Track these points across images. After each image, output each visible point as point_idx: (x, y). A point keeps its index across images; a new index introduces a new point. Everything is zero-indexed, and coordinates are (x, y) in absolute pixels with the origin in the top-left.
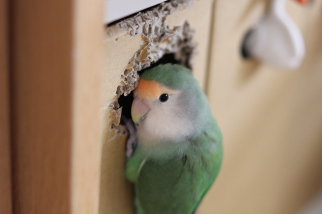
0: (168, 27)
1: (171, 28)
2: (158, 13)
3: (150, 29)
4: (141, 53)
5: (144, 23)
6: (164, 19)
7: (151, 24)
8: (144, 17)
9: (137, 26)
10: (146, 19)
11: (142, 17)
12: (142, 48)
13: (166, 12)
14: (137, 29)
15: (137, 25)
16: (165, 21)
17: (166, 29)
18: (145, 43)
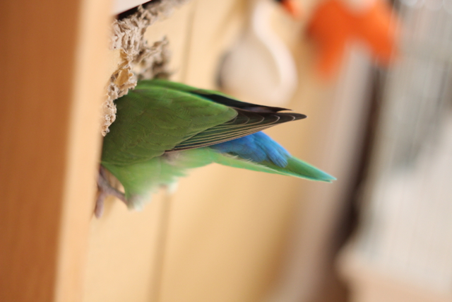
0: (147, 42)
1: (150, 44)
2: (138, 23)
3: (129, 42)
4: (120, 75)
5: (123, 34)
6: (143, 31)
7: (130, 35)
8: (123, 26)
9: (116, 37)
10: (125, 28)
11: (119, 26)
12: (120, 68)
13: (146, 22)
14: (116, 41)
15: (116, 35)
16: (145, 34)
17: (145, 45)
18: (124, 61)
